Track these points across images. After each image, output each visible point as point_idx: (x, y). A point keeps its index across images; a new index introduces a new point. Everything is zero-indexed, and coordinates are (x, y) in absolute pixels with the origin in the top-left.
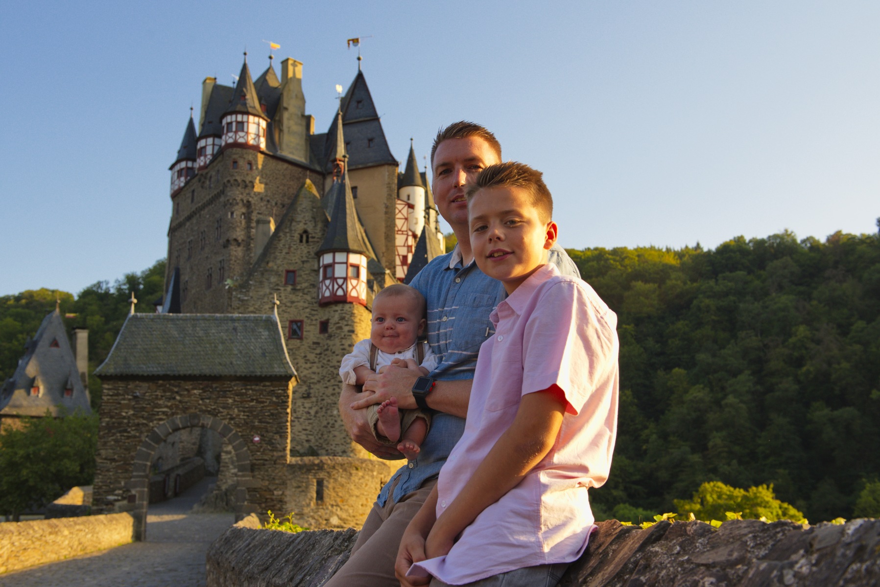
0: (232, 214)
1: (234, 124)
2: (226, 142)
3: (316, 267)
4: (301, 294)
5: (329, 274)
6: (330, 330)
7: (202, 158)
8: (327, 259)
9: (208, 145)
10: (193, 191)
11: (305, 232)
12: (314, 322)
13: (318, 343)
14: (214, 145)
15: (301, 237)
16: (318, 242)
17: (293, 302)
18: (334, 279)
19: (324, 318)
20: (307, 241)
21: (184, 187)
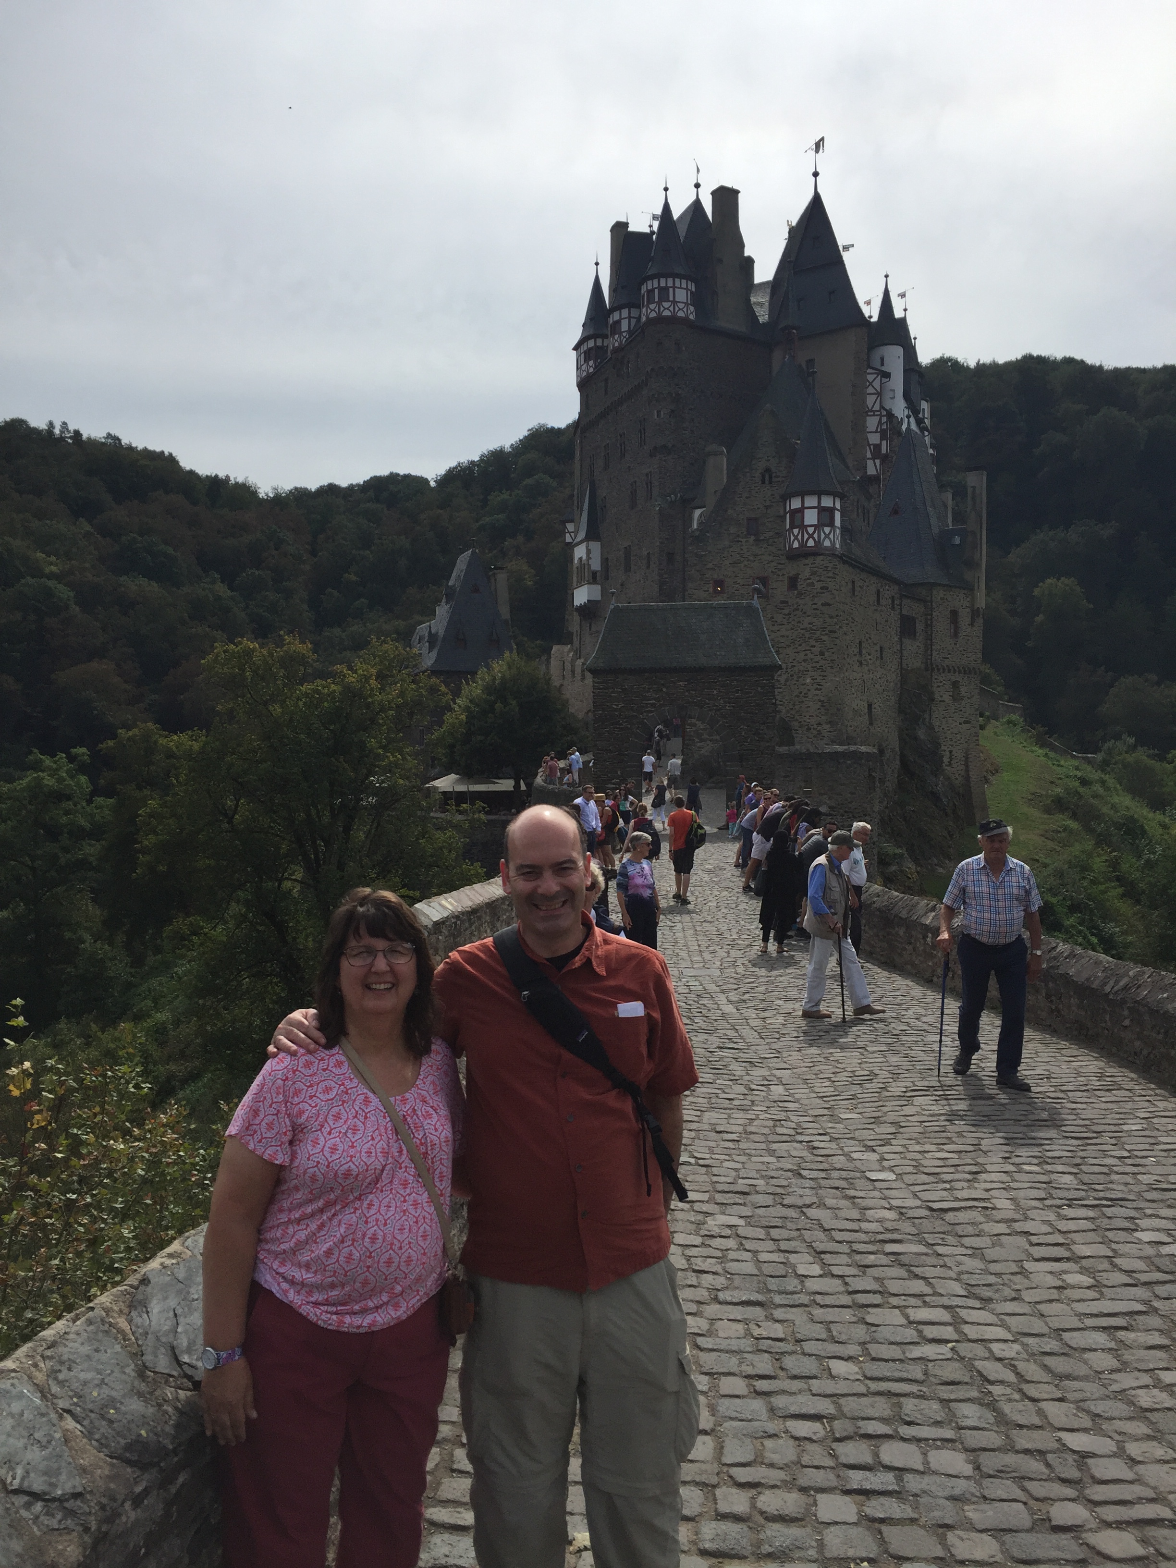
0: (659, 412)
1: (656, 291)
2: (647, 317)
3: (782, 513)
4: (765, 545)
5: (797, 523)
6: (800, 587)
7: (616, 337)
8: (796, 504)
9: (624, 319)
10: (606, 380)
11: (768, 470)
12: (781, 578)
13: (787, 602)
14: (630, 317)
15: (763, 476)
16: (783, 482)
17: (756, 556)
18: (803, 527)
19: (793, 573)
20: (770, 482)
21: (594, 374)
